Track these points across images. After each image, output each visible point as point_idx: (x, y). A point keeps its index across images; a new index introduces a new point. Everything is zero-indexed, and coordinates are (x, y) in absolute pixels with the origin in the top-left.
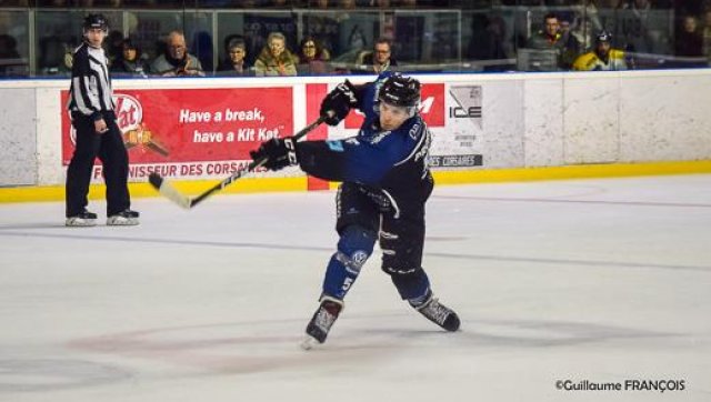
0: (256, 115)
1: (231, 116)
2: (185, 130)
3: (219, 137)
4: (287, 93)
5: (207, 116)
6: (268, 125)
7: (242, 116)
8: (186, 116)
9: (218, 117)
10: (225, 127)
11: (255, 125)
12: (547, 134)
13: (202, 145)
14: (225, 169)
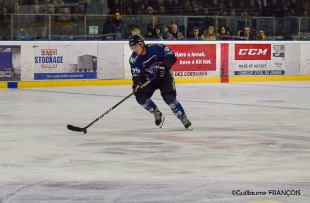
0: (202, 54)
1: (193, 55)
3: (189, 62)
4: (214, 47)
5: (185, 55)
6: (207, 58)
7: (197, 55)
8: (177, 54)
9: (189, 55)
10: (191, 59)
11: (202, 58)
12: (308, 63)
13: (183, 65)
14: (191, 74)
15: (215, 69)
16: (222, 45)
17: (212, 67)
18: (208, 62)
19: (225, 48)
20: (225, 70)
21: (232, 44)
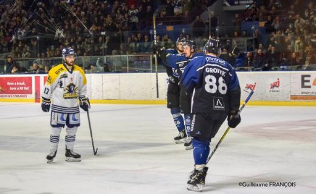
0: (23, 84)
1: (18, 84)
2: (9, 87)
3: (15, 89)
4: (30, 78)
5: (13, 84)
6: (26, 86)
7: (20, 84)
8: (9, 84)
9: (15, 84)
10: (17, 86)
11: (23, 86)
12: (98, 91)
13: (12, 90)
14: (17, 96)
15: (32, 94)
16: (36, 77)
17: (30, 92)
18: (27, 89)
19: (37, 79)
20: (38, 94)
21: (42, 76)
